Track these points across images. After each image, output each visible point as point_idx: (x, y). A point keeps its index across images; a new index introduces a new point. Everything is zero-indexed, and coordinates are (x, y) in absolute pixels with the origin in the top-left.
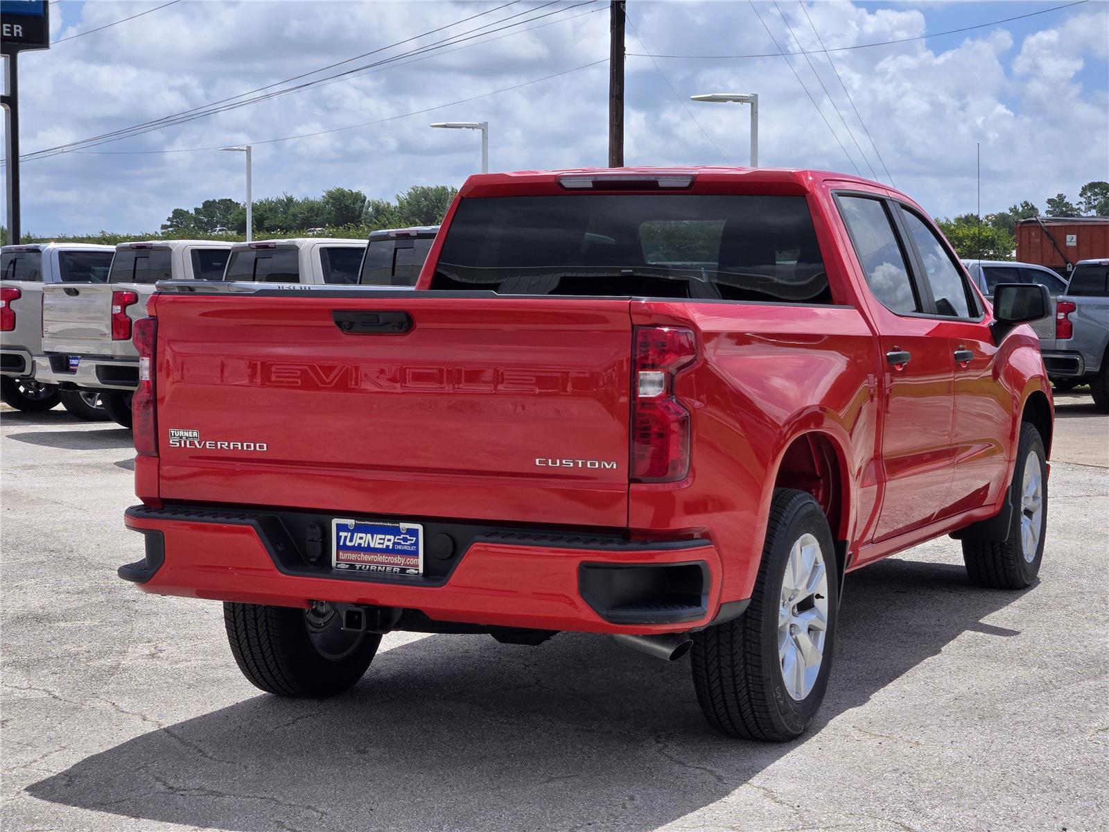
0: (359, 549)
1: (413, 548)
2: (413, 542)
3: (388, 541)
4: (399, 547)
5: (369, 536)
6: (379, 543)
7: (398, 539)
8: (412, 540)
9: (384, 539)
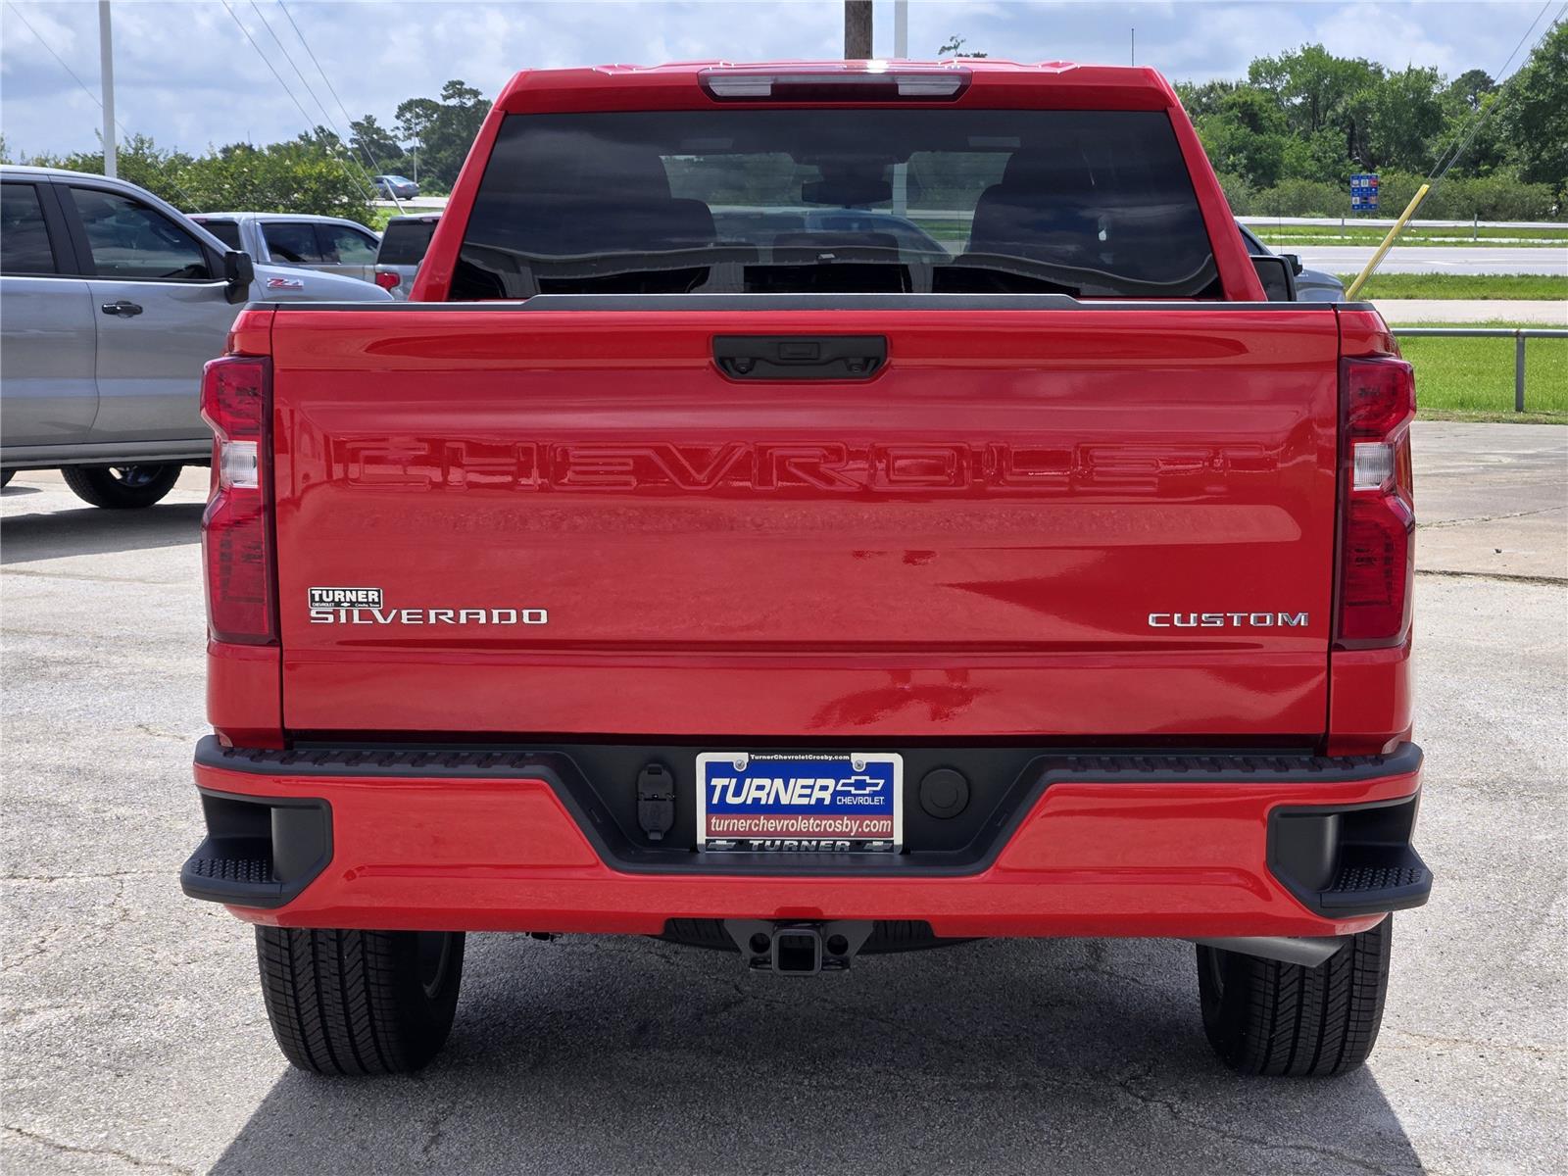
0: (756, 808)
1: (878, 800)
2: (878, 788)
3: (823, 789)
4: (847, 800)
5: (779, 782)
6: (800, 796)
7: (844, 785)
8: (877, 785)
9: (812, 787)
